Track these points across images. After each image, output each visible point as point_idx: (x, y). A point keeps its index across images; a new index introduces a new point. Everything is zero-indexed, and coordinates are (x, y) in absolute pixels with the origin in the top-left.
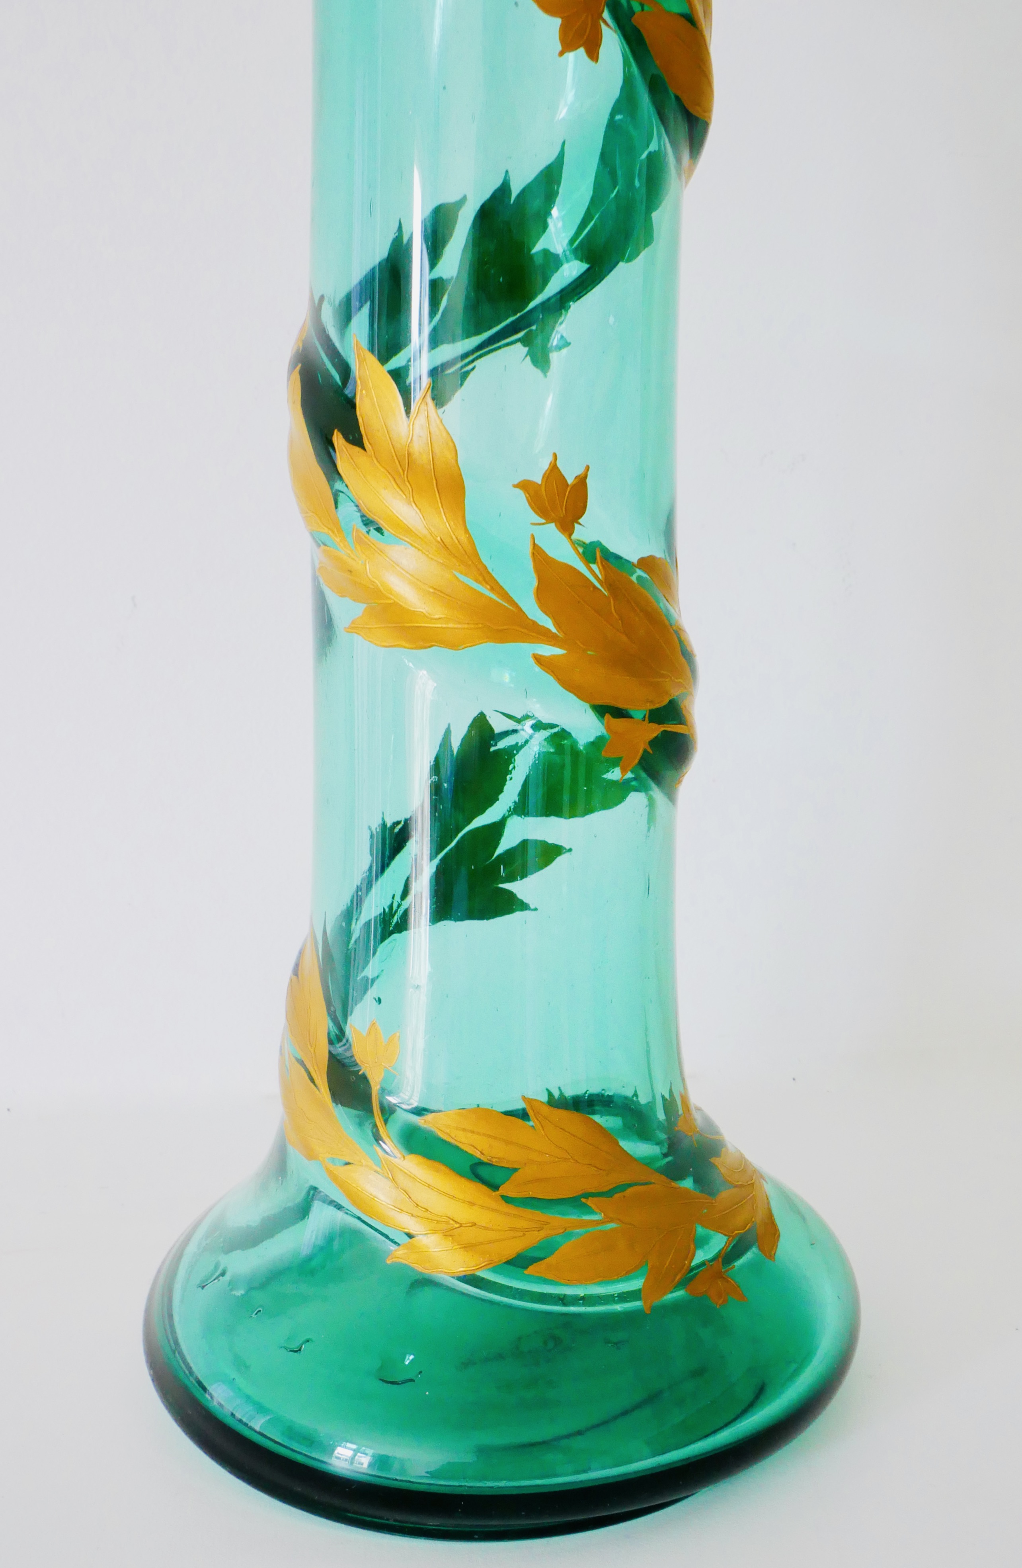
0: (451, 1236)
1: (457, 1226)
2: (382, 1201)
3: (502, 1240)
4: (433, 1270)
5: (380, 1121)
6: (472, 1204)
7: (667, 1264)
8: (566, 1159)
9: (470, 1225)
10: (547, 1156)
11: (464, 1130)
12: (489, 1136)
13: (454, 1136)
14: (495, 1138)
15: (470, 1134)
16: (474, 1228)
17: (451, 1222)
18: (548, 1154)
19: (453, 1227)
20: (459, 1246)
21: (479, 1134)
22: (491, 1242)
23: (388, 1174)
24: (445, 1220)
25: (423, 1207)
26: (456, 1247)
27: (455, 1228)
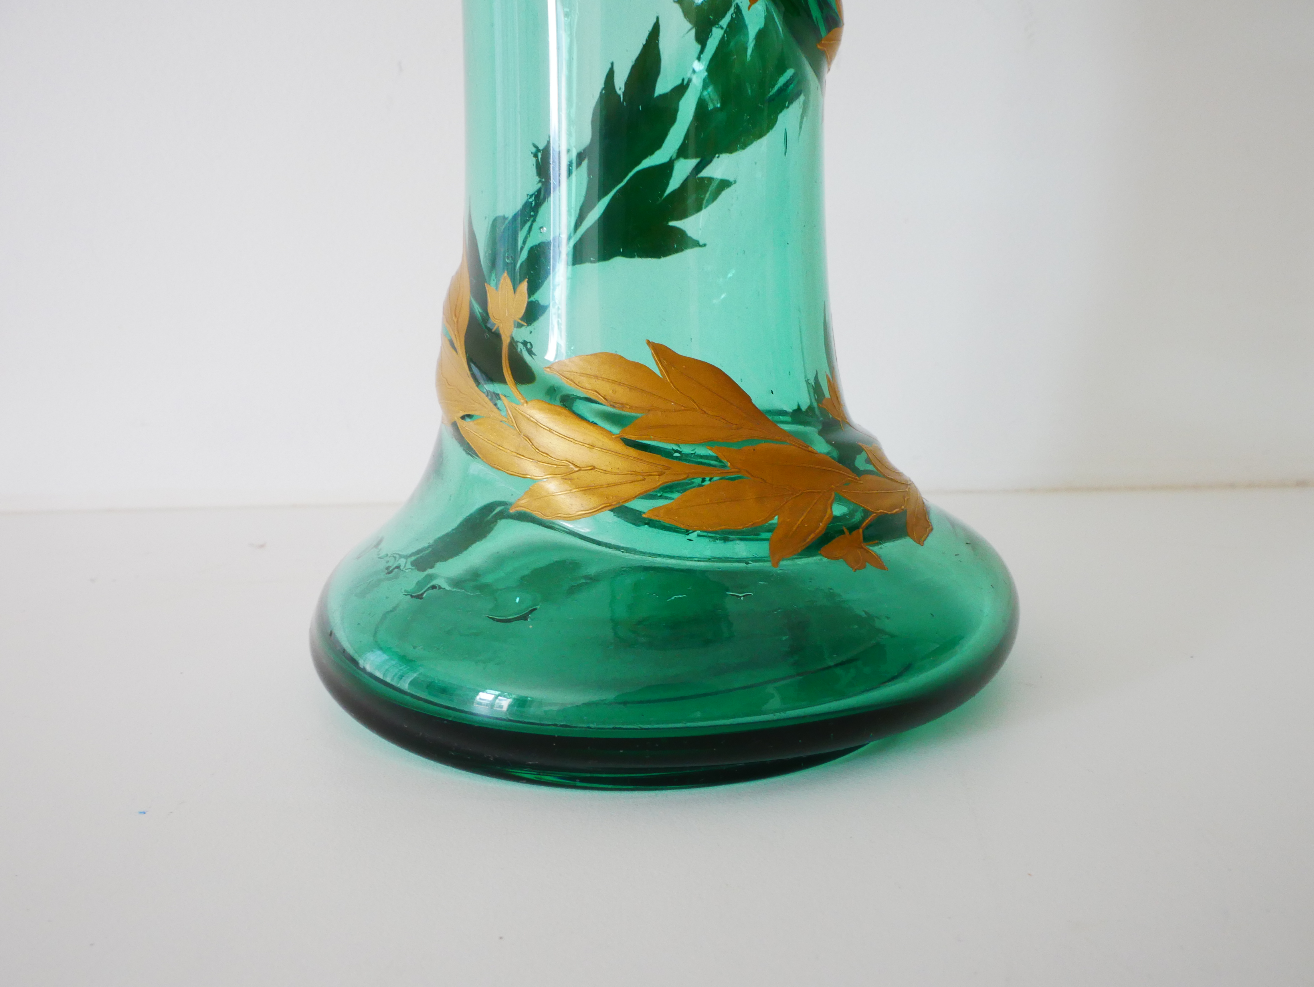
0: (570, 479)
1: (577, 469)
2: (506, 449)
3: (621, 484)
4: (553, 517)
5: (508, 371)
6: (592, 446)
7: (799, 522)
8: (692, 409)
9: (590, 468)
10: (673, 404)
11: (588, 375)
12: (613, 382)
13: (577, 383)
14: (619, 383)
15: (593, 380)
16: (593, 471)
17: (572, 466)
18: (673, 402)
19: (573, 471)
20: (577, 490)
21: (603, 379)
22: (610, 485)
23: (512, 422)
24: (565, 464)
25: (544, 452)
26: (574, 490)
27: (575, 472)
